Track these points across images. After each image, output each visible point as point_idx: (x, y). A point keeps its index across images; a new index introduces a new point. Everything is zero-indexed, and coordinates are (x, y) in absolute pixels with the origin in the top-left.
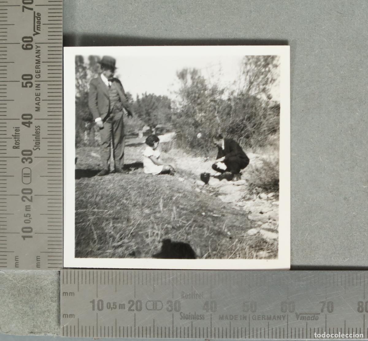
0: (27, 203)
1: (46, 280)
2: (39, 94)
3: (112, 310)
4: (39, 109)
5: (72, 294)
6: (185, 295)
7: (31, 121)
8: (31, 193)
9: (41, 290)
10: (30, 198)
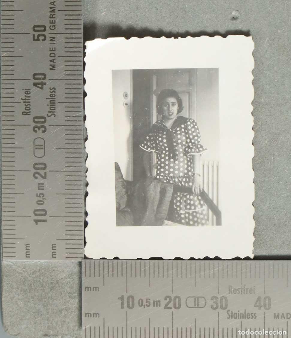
0: (41, 180)
1: (63, 272)
2: (54, 49)
3: (144, 308)
4: (55, 67)
5: (96, 289)
6: (233, 290)
7: (44, 81)
8: (44, 169)
9: (57, 285)
10: (43, 175)
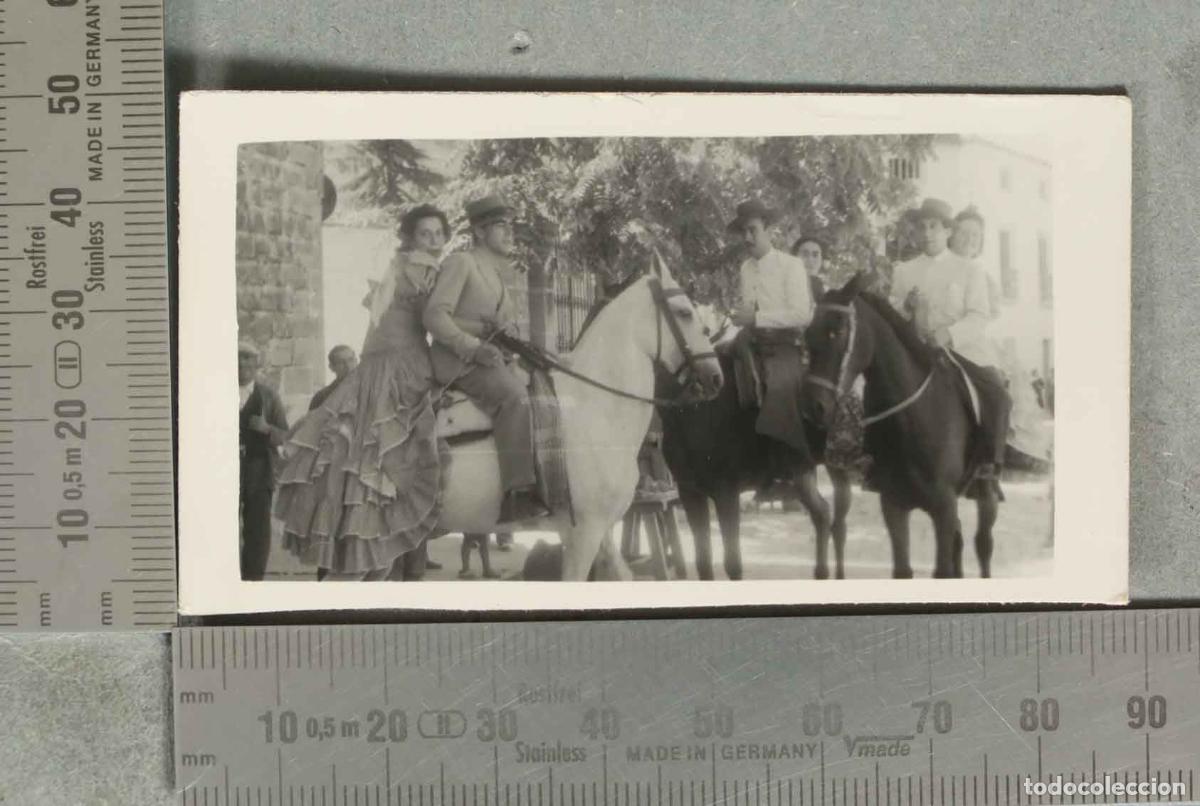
0: (74, 442)
1: (129, 659)
2: (97, 132)
3: (321, 740)
4: (100, 174)
5: (207, 696)
6: (528, 692)
7: (77, 207)
8: (81, 414)
9: (116, 690)
10: (79, 429)
